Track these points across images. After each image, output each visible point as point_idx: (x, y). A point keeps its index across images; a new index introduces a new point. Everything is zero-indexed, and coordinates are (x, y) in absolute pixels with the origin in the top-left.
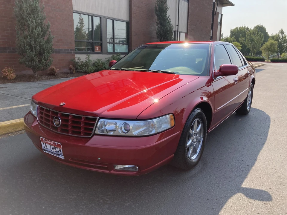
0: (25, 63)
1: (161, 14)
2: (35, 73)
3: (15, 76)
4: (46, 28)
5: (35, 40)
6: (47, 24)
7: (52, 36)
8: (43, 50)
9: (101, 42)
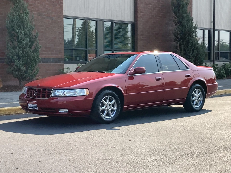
0: (12, 73)
1: (179, 10)
2: (20, 83)
3: (2, 86)
4: (34, 38)
5: (23, 50)
6: (35, 34)
7: (39, 46)
8: (30, 59)
9: (96, 49)
